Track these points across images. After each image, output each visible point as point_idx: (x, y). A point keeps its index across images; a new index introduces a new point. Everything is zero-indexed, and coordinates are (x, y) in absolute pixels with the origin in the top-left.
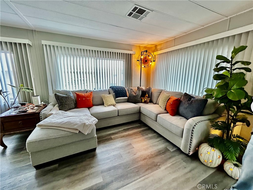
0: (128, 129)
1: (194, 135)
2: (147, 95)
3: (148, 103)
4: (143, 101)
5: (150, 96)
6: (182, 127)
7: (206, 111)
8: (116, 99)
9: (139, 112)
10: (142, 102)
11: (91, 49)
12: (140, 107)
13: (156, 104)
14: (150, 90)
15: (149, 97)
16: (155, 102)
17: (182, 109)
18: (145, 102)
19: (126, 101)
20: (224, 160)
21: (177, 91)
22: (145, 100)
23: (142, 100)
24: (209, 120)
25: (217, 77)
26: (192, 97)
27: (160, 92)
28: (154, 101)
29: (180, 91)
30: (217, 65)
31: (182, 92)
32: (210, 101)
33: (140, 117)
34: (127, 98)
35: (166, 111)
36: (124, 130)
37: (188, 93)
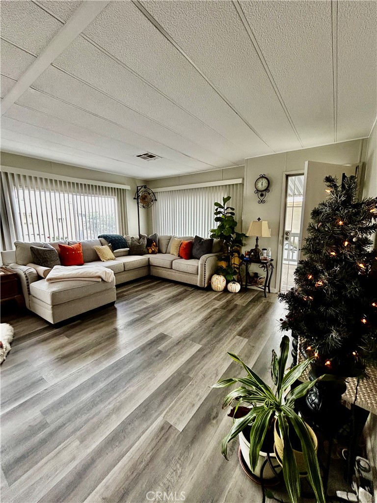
0: (139, 286)
1: (206, 268)
2: (155, 244)
3: (156, 254)
4: (150, 251)
5: (158, 245)
6: (197, 265)
7: (214, 250)
8: (114, 251)
9: (149, 265)
10: (149, 253)
11: (63, 180)
12: (149, 259)
13: (166, 253)
14: (156, 238)
15: (156, 246)
16: (164, 252)
17: (195, 252)
18: (153, 253)
19: (127, 253)
20: (228, 282)
21: (187, 236)
22: (153, 250)
23: (148, 250)
24: (216, 256)
25: (217, 219)
26: (202, 239)
27: (170, 239)
28: (164, 250)
29: (190, 235)
30: (217, 210)
31: (192, 236)
32: (215, 240)
33: (149, 270)
34: (129, 249)
35: (180, 256)
36: (134, 287)
37: (198, 236)
